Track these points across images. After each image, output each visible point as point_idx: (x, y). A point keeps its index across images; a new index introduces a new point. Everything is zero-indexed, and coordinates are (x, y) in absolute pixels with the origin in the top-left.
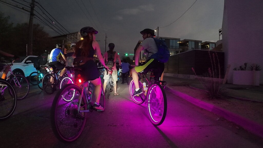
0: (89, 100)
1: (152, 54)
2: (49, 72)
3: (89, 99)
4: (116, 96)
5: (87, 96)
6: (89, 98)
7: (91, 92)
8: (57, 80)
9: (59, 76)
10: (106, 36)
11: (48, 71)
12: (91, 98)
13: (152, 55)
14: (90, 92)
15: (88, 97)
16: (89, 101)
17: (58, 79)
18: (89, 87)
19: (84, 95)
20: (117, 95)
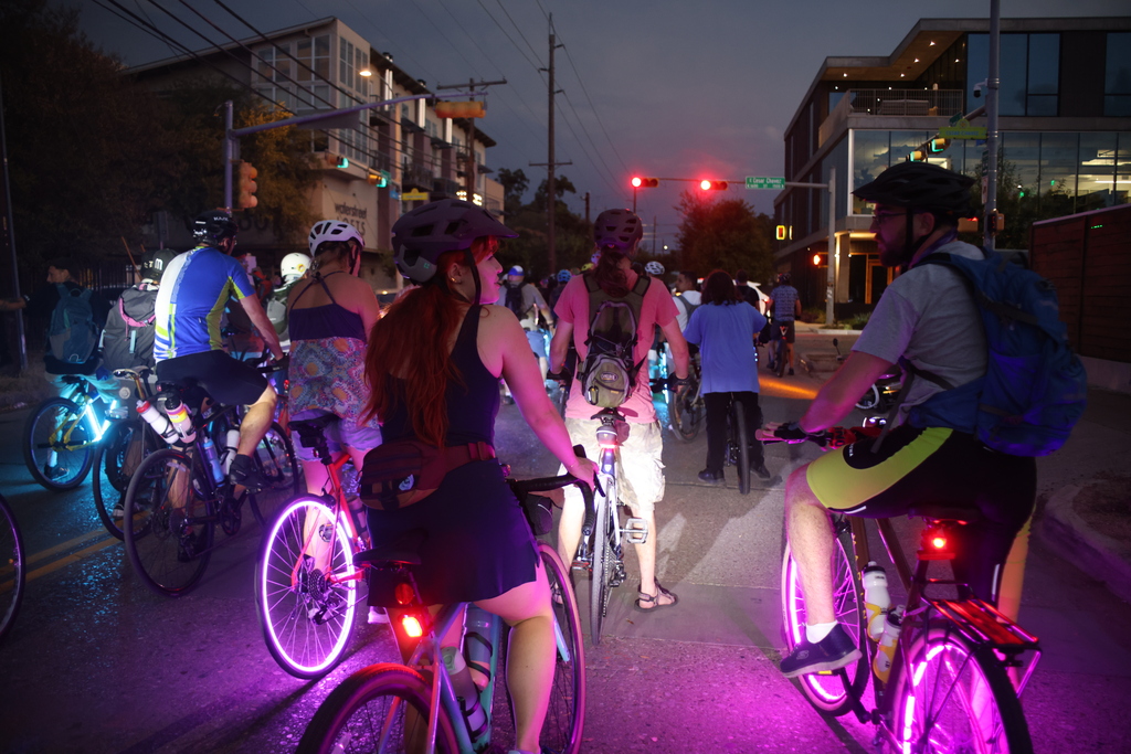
0: (479, 732)
1: (939, 389)
2: (165, 435)
3: (474, 728)
4: (655, 614)
5: (463, 706)
6: (475, 720)
7: (487, 673)
8: (216, 485)
9: (230, 457)
10: (551, 39)
11: (159, 425)
12: (489, 711)
13: (936, 397)
14: (479, 678)
15: (466, 714)
16: (473, 741)
17: (226, 478)
18: (472, 641)
19: (444, 715)
20: (658, 607)
